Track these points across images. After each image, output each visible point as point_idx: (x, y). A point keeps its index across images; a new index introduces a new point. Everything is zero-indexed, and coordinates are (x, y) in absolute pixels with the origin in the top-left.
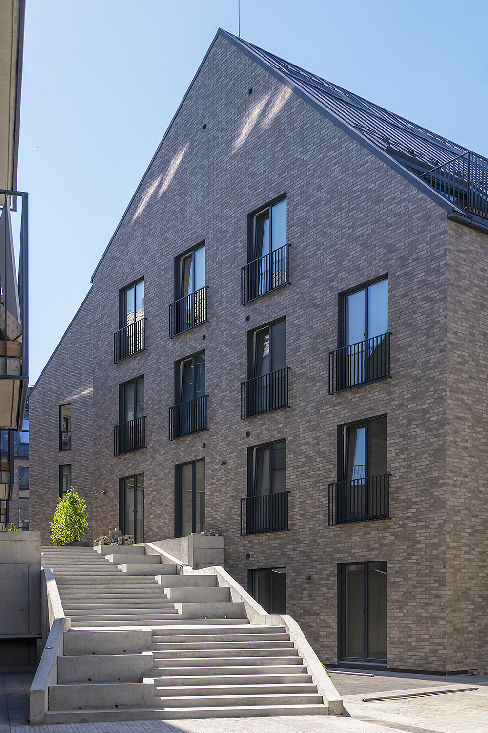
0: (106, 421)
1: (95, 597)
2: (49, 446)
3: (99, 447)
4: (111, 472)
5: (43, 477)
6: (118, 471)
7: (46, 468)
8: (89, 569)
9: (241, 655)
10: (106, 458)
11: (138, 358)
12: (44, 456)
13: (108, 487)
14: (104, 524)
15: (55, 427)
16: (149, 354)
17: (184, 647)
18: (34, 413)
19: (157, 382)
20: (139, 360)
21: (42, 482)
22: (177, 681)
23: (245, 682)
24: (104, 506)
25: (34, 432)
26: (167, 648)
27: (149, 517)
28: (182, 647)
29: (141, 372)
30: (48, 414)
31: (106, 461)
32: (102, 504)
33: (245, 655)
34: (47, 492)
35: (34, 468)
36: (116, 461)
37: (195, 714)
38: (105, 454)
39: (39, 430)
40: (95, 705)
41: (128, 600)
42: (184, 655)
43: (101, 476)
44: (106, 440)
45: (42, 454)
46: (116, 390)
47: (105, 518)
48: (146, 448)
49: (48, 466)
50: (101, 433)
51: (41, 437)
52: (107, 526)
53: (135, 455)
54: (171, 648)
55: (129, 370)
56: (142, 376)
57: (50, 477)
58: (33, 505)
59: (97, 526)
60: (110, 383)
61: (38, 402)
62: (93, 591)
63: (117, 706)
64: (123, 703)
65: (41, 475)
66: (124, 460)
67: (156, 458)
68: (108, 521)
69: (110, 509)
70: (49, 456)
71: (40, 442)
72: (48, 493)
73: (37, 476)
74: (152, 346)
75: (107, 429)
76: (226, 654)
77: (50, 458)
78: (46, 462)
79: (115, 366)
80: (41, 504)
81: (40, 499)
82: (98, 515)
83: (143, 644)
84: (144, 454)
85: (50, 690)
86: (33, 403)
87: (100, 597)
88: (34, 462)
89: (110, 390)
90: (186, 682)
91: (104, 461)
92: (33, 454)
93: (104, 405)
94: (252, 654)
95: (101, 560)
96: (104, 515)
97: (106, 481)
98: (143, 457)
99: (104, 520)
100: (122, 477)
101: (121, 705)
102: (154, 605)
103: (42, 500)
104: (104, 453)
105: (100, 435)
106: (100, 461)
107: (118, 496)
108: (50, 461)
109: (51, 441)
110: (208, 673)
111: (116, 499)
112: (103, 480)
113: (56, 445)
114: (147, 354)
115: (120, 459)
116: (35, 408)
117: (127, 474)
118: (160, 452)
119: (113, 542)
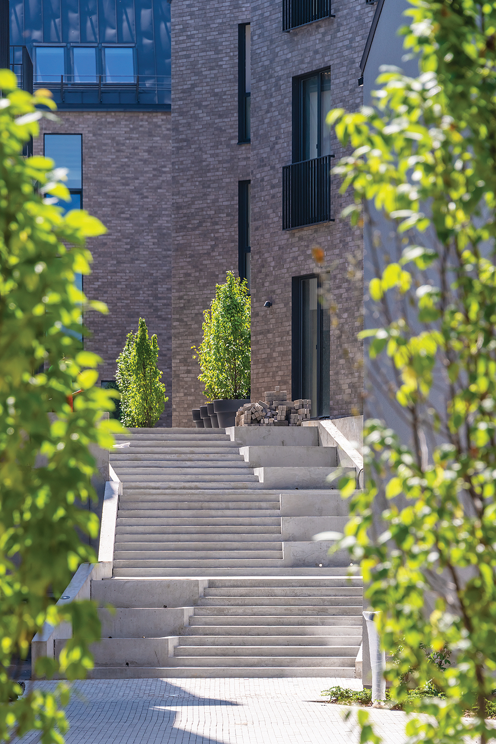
0: (271, 149)
1: (171, 531)
2: (216, 129)
3: (260, 204)
4: (280, 262)
5: (202, 209)
6: (291, 262)
7: (209, 187)
8: (200, 477)
9: (305, 613)
10: (272, 230)
11: (322, 30)
12: (205, 156)
13: (274, 292)
14: (268, 370)
15: (230, 81)
16: (340, 25)
17: (240, 603)
18: (183, 42)
19: (350, 87)
20: (324, 34)
21: (200, 224)
22: (206, 640)
23: (287, 643)
24: (268, 331)
25: (183, 91)
26: (218, 603)
27: (337, 363)
28: (237, 602)
29: (326, 59)
30: (214, 46)
31: (271, 236)
32: (266, 327)
33: (310, 613)
34: (213, 248)
35: (182, 185)
36: (288, 240)
37: (206, 673)
38: (270, 221)
39: (194, 86)
40: (104, 663)
41: (216, 537)
42: (233, 612)
43: (263, 266)
44: (272, 192)
45: (201, 149)
46: (287, 88)
47: (270, 358)
48: (333, 220)
49: (214, 182)
50: (263, 174)
51: (199, 105)
52: (274, 376)
53: (316, 231)
54: (223, 603)
55: (307, 50)
56: (328, 68)
57: (219, 210)
58: (181, 283)
59: (258, 373)
60: (279, 71)
61: (192, 14)
62: (171, 521)
63: (127, 664)
64: (134, 661)
65: (199, 204)
66: (301, 239)
67: (348, 243)
68: (275, 364)
69: (278, 340)
70: (217, 155)
71: (196, 117)
72: (213, 251)
73: (189, 206)
74: (342, 10)
75: (273, 168)
76: (286, 612)
77: (220, 162)
78: (209, 171)
79: (286, 36)
80: (198, 279)
81: (195, 267)
82: (259, 350)
83: (188, 597)
84: (331, 233)
85: (56, 644)
86: (181, 15)
87: (178, 531)
88: (183, 170)
89: (277, 86)
90: (217, 641)
91: (268, 236)
92: (181, 148)
93: (269, 115)
94: (319, 612)
95: (230, 456)
96: (268, 351)
97: (272, 279)
98: (329, 238)
99: (269, 361)
100: (297, 275)
101: (132, 663)
102: (252, 545)
103: (201, 270)
104: (268, 218)
105: (262, 180)
106: (262, 235)
107: (290, 314)
108: (217, 170)
109: (220, 116)
110: (250, 633)
111: (288, 321)
112: (267, 275)
113: (231, 127)
114: (335, 25)
115: (293, 235)
116: (184, 30)
117: (304, 270)
118: (353, 234)
119: (269, 414)
